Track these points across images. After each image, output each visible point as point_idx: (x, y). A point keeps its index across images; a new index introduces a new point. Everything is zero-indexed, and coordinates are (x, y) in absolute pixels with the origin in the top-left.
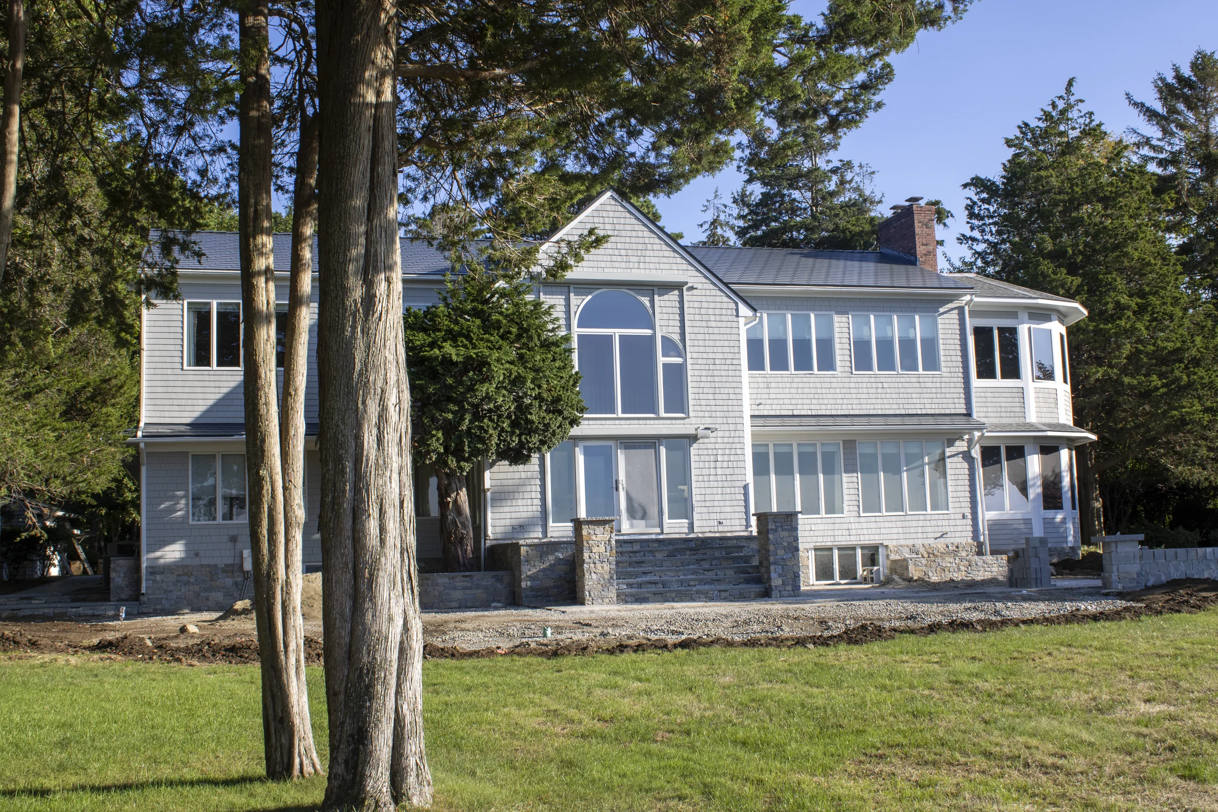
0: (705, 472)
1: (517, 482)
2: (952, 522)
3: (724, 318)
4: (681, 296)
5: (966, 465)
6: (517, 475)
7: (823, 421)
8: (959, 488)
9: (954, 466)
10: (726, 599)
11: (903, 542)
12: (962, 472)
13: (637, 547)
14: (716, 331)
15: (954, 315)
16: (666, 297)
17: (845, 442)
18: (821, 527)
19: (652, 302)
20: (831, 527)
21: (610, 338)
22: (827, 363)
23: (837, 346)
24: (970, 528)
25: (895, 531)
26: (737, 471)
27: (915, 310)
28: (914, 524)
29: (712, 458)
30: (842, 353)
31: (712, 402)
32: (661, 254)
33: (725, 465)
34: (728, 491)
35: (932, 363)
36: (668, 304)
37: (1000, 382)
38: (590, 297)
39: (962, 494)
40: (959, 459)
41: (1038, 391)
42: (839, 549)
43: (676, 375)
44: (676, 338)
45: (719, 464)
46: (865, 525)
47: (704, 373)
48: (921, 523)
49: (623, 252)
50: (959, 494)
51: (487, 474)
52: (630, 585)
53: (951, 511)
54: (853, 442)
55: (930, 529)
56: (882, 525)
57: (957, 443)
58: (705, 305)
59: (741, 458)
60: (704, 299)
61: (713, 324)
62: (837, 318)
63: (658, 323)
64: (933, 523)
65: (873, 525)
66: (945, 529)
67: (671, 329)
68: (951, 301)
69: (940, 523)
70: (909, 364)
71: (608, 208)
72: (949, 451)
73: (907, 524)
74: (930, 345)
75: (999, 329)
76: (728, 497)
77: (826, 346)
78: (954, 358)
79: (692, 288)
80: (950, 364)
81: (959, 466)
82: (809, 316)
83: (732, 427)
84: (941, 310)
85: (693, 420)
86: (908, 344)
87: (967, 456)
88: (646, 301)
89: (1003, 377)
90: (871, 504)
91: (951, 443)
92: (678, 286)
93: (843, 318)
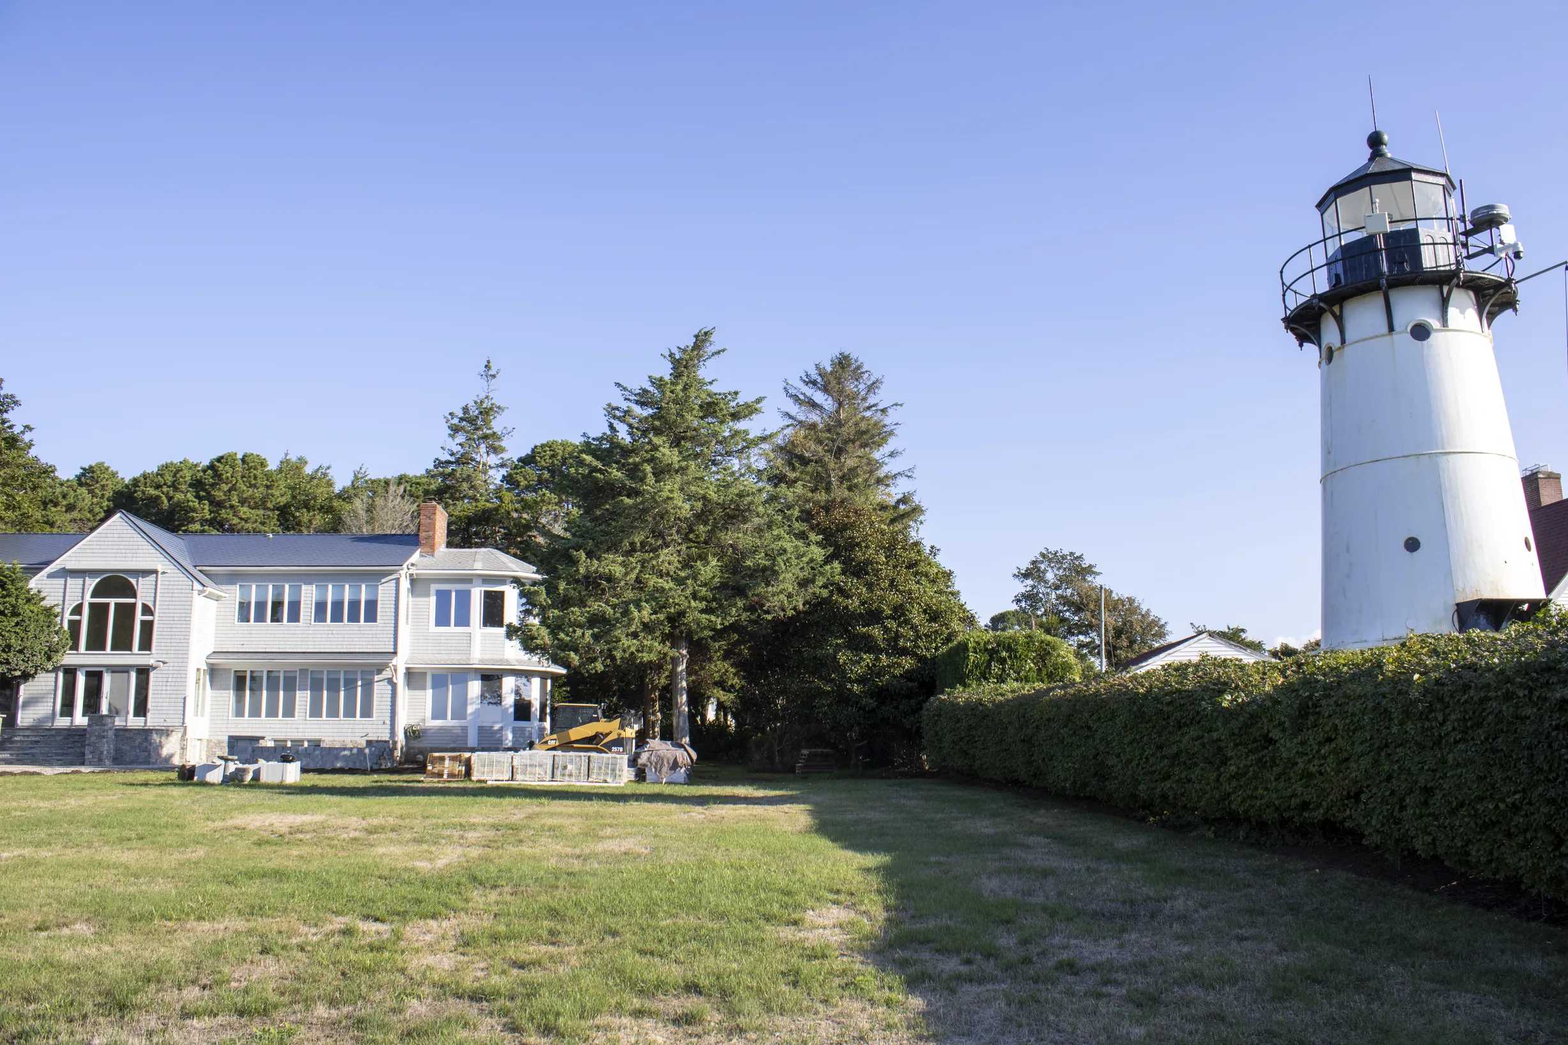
0: (160, 688)
1: (45, 692)
2: (374, 726)
3: (184, 591)
4: (157, 578)
5: (390, 687)
6: (40, 688)
7: (273, 656)
8: (383, 703)
9: (380, 687)
10: (61, 765)
11: (336, 739)
12: (386, 692)
13: (53, 733)
14: (177, 599)
15: (393, 584)
16: (147, 578)
17: (300, 670)
18: (278, 726)
19: (137, 581)
20: (285, 726)
21: (108, 605)
22: (295, 617)
23: (302, 606)
24: (388, 731)
25: (331, 730)
26: (180, 688)
27: (363, 581)
28: (346, 726)
29: (165, 680)
30: (307, 610)
31: (169, 644)
32: (147, 551)
33: (173, 684)
34: (173, 700)
35: (371, 616)
36: (148, 583)
37: (452, 629)
38: (99, 579)
39: (385, 707)
40: (385, 683)
41: (483, 635)
42: (308, 741)
43: (148, 627)
44: (151, 604)
45: (168, 684)
46: (309, 726)
47: (166, 626)
48: (351, 726)
49: (123, 551)
50: (382, 707)
51: (22, 687)
52: (11, 755)
53: (374, 718)
54: (307, 670)
55: (357, 730)
56: (322, 726)
57: (384, 672)
58: (172, 583)
59: (184, 680)
60: (172, 579)
61: (176, 595)
62: (304, 587)
63: (139, 594)
64: (361, 726)
65: (316, 726)
66: (368, 731)
67: (148, 599)
68: (391, 574)
69: (366, 726)
70: (354, 617)
71: (117, 524)
72: (377, 678)
73: (340, 726)
74: (372, 606)
75: (456, 591)
76: (172, 704)
77: (295, 607)
78: (388, 614)
79: (163, 573)
80: (385, 618)
81: (384, 688)
82: (284, 586)
83: (180, 660)
84: (383, 581)
85: (155, 656)
86: (354, 605)
87: (390, 681)
88: (133, 581)
89: (456, 625)
90: (315, 712)
91: (380, 672)
92: (155, 572)
93: (309, 587)
